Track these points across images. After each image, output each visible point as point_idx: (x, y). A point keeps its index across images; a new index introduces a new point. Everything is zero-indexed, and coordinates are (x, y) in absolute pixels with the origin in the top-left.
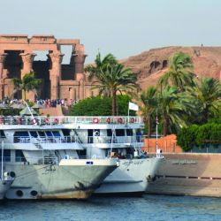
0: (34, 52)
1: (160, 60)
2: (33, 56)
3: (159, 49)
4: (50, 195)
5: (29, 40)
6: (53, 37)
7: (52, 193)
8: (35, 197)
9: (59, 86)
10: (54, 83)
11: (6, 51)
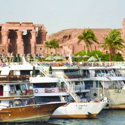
0: (23, 31)
1: (68, 35)
2: (23, 32)
3: (66, 30)
4: (117, 106)
5: (20, 25)
6: (32, 23)
7: (117, 105)
8: (108, 108)
9: (35, 47)
10: (33, 45)
11: (9, 30)
